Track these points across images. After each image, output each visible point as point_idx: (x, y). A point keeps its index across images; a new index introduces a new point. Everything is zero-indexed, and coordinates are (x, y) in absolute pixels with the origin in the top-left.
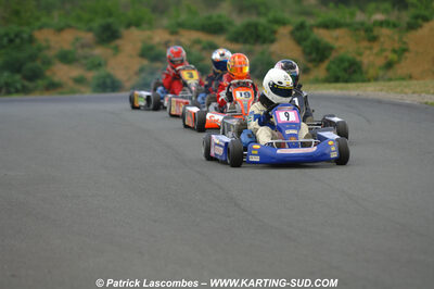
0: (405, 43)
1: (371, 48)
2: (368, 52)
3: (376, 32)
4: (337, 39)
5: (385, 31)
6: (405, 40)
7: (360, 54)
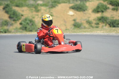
0: (52, 13)
1: (38, 15)
2: (37, 17)
3: (39, 8)
4: (23, 11)
5: (43, 8)
6: (51, 11)
7: (34, 18)
